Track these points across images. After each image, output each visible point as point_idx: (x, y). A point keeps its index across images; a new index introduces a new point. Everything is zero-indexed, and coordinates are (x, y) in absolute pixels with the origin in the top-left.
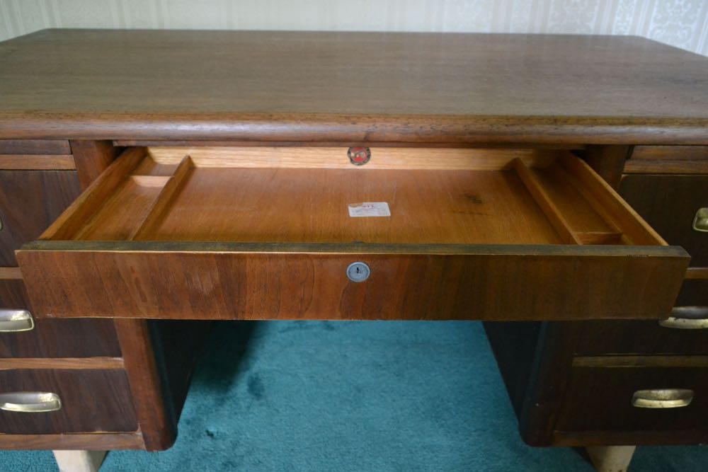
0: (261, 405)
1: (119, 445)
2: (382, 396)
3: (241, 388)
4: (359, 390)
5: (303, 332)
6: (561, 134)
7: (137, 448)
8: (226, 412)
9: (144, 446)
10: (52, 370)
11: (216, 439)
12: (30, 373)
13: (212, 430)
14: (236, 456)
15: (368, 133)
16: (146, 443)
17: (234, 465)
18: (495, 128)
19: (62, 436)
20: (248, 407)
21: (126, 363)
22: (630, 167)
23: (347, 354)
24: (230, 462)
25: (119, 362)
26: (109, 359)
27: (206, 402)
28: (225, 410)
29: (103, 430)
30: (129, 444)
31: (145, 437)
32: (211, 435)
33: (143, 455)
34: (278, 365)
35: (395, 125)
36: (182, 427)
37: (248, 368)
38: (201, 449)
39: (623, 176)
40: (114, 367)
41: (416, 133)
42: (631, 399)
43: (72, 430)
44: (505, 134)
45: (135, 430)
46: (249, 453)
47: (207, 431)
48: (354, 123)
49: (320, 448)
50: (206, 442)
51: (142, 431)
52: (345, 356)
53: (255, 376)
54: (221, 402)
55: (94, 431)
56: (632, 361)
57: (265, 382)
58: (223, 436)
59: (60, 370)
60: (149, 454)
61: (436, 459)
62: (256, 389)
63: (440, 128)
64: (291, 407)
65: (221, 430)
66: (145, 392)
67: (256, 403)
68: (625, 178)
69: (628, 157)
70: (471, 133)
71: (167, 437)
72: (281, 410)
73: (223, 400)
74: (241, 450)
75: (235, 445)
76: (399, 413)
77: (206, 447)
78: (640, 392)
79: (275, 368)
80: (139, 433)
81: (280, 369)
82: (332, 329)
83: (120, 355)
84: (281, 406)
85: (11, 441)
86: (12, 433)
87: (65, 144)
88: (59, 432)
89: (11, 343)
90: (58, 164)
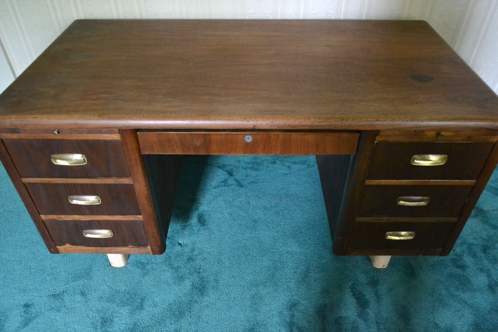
0: (205, 229)
1: (139, 252)
2: (267, 225)
3: (194, 220)
4: (255, 222)
5: (226, 188)
6: (345, 126)
7: (148, 253)
8: (187, 233)
9: (151, 253)
10: (109, 221)
11: (183, 247)
12: (99, 221)
13: (181, 242)
14: (193, 255)
16: (152, 251)
17: (193, 260)
18: (313, 124)
20: (198, 231)
21: (143, 218)
22: (378, 139)
23: (250, 202)
24: (191, 259)
25: (140, 217)
26: (136, 216)
27: (177, 228)
28: (186, 232)
29: (132, 246)
30: (144, 252)
31: (152, 249)
32: (180, 244)
33: (151, 256)
34: (213, 208)
36: (167, 242)
37: (197, 209)
38: (176, 252)
39: (376, 142)
40: (138, 219)
42: (385, 236)
43: (118, 246)
45: (147, 245)
46: (201, 254)
47: (178, 243)
48: (248, 121)
49: (235, 252)
50: (178, 248)
51: (150, 246)
52: (249, 202)
53: (201, 214)
54: (184, 228)
55: (128, 245)
56: (385, 219)
57: (206, 217)
58: (186, 245)
59: (112, 220)
60: (153, 256)
61: (292, 258)
62: (202, 221)
63: (288, 123)
64: (220, 230)
65: (185, 242)
66: (152, 230)
67: (202, 228)
69: (377, 135)
70: (303, 126)
71: (162, 249)
72: (215, 232)
74: (196, 253)
75: (193, 250)
76: (276, 234)
77: (178, 250)
78: (388, 233)
79: (212, 209)
80: (149, 247)
81: (214, 209)
82: (242, 186)
83: (141, 215)
84: (215, 230)
85: (90, 250)
86: (91, 246)
87: (117, 130)
88: (112, 247)
89: (90, 209)
90: (113, 137)
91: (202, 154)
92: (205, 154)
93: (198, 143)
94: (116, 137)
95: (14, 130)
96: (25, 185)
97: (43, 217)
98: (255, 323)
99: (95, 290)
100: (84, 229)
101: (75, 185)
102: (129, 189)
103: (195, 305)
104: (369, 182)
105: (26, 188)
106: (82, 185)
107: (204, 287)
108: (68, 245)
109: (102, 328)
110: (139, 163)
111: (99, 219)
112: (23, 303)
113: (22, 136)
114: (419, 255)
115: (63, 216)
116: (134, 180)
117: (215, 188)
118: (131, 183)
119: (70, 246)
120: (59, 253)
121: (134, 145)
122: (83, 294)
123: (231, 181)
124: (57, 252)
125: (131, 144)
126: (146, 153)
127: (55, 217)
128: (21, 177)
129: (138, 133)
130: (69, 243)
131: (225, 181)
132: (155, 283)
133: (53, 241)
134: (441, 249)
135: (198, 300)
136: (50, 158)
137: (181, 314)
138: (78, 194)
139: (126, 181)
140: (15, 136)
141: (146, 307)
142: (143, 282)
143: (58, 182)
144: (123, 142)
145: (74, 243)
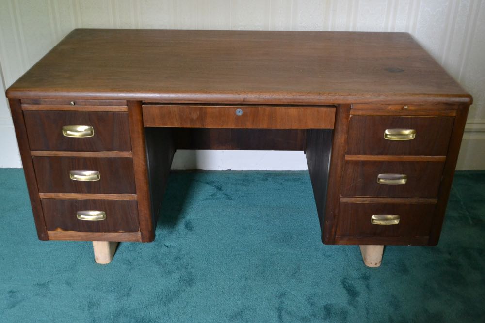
0: (192, 234)
1: (129, 239)
3: (181, 226)
4: (245, 229)
5: (214, 201)
7: (138, 241)
9: (141, 240)
11: (169, 248)
12: (94, 201)
13: (167, 244)
14: (181, 255)
15: (244, 98)
16: (142, 238)
17: (180, 258)
19: (104, 233)
20: (186, 235)
21: (137, 197)
22: (352, 113)
24: (178, 257)
25: (134, 197)
26: (131, 195)
28: (173, 236)
29: (123, 231)
30: (134, 239)
31: (142, 235)
32: (167, 246)
35: (255, 95)
37: (184, 218)
38: (162, 252)
39: (350, 116)
40: (132, 199)
41: (263, 98)
42: (371, 220)
44: (299, 99)
45: (138, 231)
46: (187, 254)
47: (165, 245)
48: (239, 95)
51: (141, 231)
53: (188, 221)
55: (118, 231)
57: (193, 224)
58: (173, 247)
59: (107, 200)
62: (189, 227)
65: (172, 244)
66: (145, 211)
67: (189, 233)
68: (351, 117)
69: (351, 108)
73: (172, 232)
74: (183, 253)
75: (180, 250)
77: (165, 250)
78: (374, 216)
79: (199, 218)
80: (139, 233)
82: (231, 199)
83: (135, 193)
84: (203, 235)
85: (79, 236)
86: (81, 232)
87: (125, 101)
88: (102, 232)
89: (88, 186)
90: (121, 110)
91: (198, 127)
92: (200, 127)
93: (195, 116)
94: (124, 108)
95: (36, 101)
96: (32, 159)
97: (42, 195)
98: (244, 308)
99: (81, 281)
100: (79, 210)
101: (79, 159)
102: (128, 164)
103: (183, 293)
104: (348, 158)
105: (33, 162)
106: (85, 159)
107: (192, 280)
108: (59, 230)
109: (89, 310)
110: (140, 135)
111: (95, 198)
112: (8, 290)
113: (41, 107)
114: (407, 245)
115: (60, 195)
116: (134, 154)
117: (203, 200)
118: (131, 157)
119: (61, 231)
120: (48, 240)
121: (139, 118)
122: (68, 284)
123: (219, 195)
124: (46, 238)
125: (136, 117)
126: (148, 126)
127: (53, 195)
128: (30, 150)
129: (143, 106)
130: (60, 227)
131: (213, 195)
132: (142, 276)
133: (46, 225)
134: (428, 237)
135: (186, 289)
136: (61, 129)
137: (169, 300)
138: (80, 169)
139: (126, 154)
140: (34, 107)
141: (134, 295)
142: (130, 275)
143: (64, 155)
144: (129, 114)
145: (66, 228)
